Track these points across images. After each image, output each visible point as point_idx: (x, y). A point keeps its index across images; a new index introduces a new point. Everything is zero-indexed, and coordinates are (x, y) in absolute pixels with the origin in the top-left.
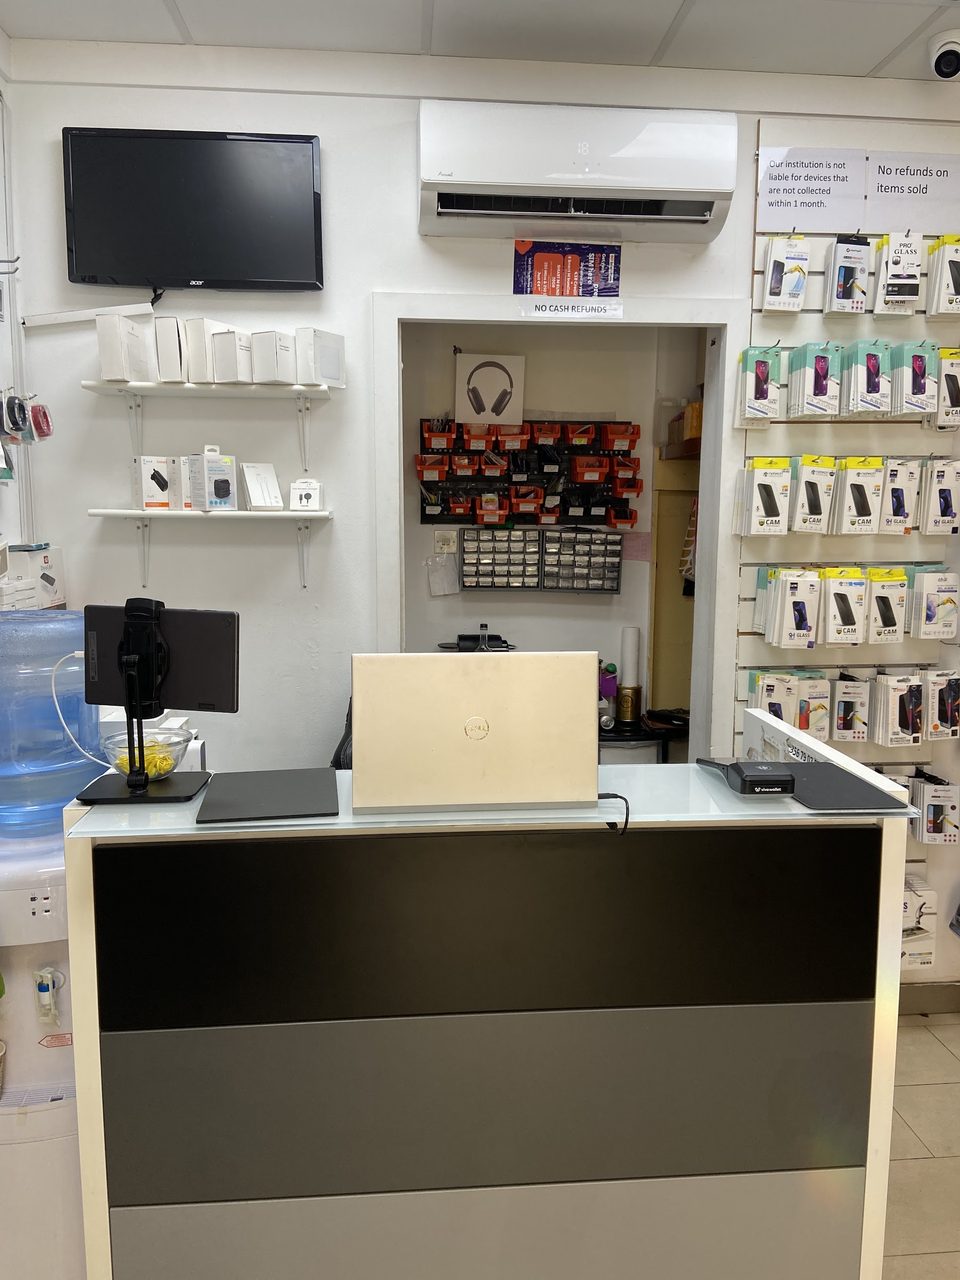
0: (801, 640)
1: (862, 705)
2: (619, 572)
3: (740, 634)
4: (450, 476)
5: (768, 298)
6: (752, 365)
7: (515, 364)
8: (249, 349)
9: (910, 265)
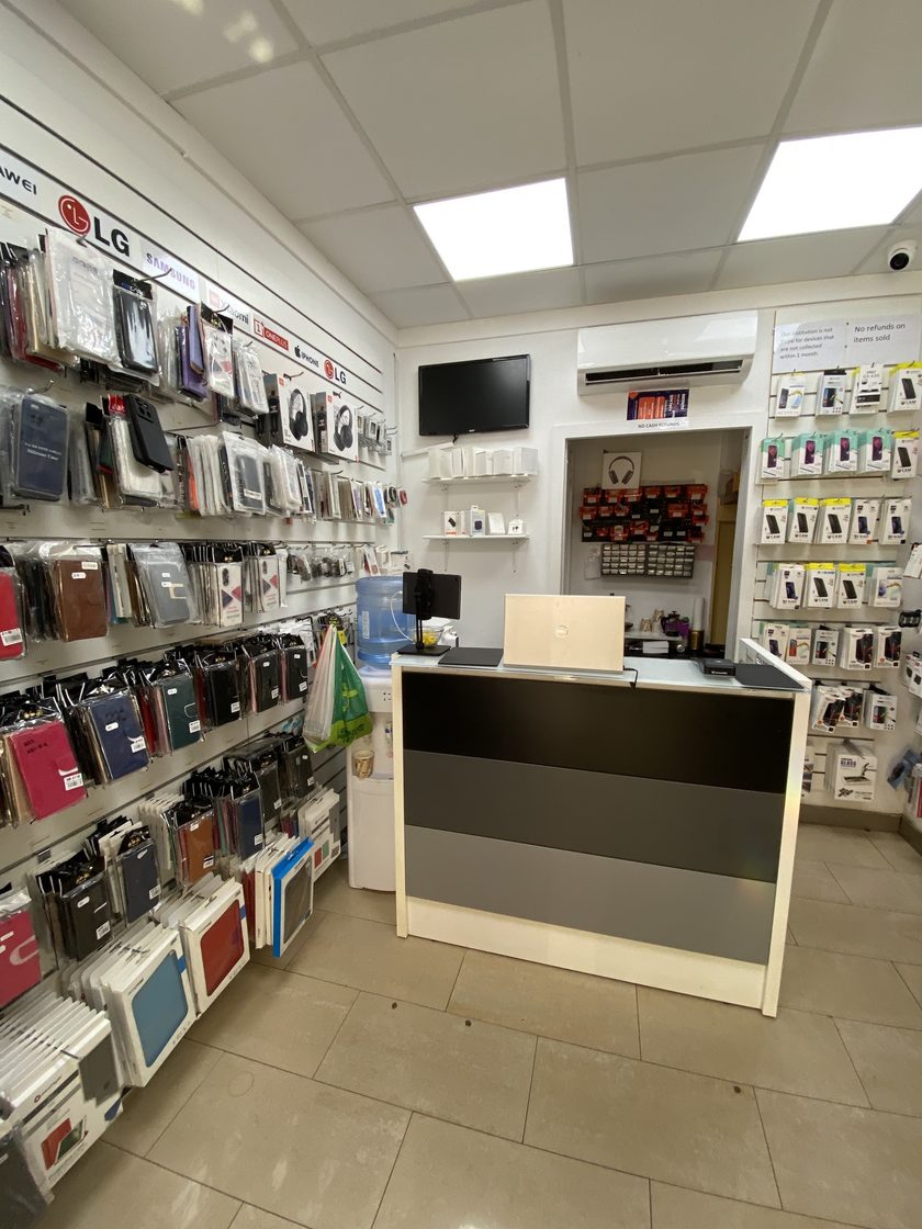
0: (791, 604)
1: (833, 644)
2: (693, 568)
3: (755, 600)
4: (598, 517)
5: (779, 410)
6: (766, 448)
7: (636, 457)
8: (492, 459)
9: (873, 384)
